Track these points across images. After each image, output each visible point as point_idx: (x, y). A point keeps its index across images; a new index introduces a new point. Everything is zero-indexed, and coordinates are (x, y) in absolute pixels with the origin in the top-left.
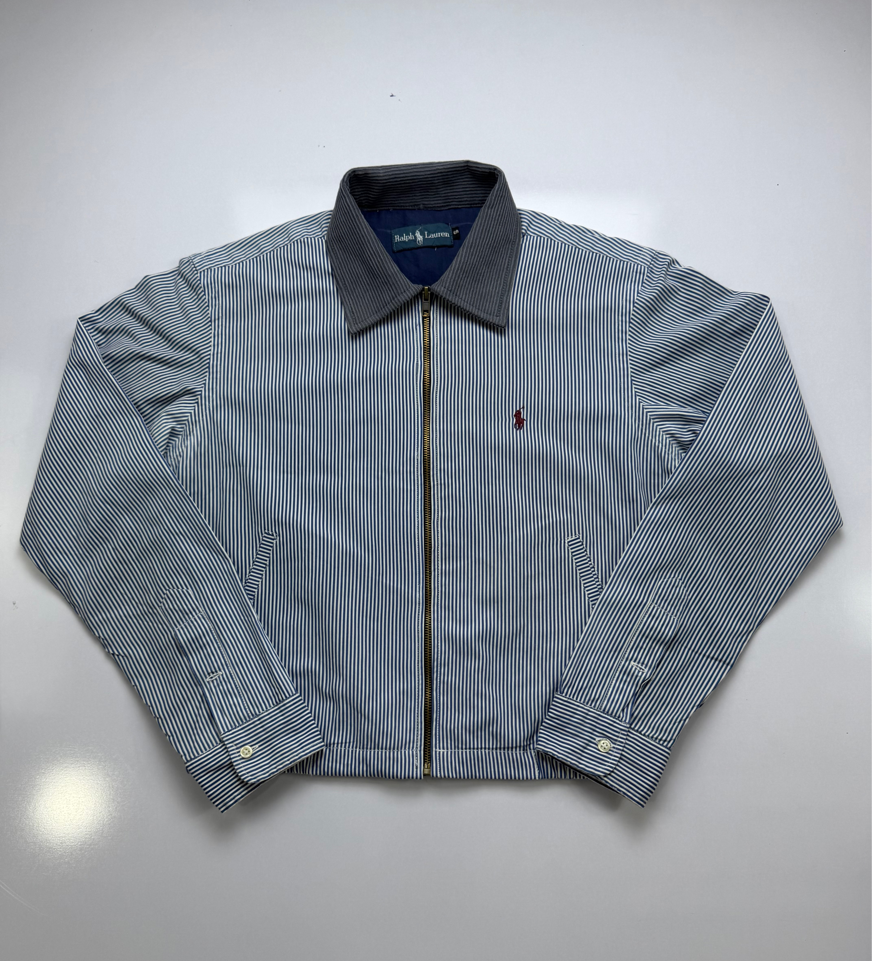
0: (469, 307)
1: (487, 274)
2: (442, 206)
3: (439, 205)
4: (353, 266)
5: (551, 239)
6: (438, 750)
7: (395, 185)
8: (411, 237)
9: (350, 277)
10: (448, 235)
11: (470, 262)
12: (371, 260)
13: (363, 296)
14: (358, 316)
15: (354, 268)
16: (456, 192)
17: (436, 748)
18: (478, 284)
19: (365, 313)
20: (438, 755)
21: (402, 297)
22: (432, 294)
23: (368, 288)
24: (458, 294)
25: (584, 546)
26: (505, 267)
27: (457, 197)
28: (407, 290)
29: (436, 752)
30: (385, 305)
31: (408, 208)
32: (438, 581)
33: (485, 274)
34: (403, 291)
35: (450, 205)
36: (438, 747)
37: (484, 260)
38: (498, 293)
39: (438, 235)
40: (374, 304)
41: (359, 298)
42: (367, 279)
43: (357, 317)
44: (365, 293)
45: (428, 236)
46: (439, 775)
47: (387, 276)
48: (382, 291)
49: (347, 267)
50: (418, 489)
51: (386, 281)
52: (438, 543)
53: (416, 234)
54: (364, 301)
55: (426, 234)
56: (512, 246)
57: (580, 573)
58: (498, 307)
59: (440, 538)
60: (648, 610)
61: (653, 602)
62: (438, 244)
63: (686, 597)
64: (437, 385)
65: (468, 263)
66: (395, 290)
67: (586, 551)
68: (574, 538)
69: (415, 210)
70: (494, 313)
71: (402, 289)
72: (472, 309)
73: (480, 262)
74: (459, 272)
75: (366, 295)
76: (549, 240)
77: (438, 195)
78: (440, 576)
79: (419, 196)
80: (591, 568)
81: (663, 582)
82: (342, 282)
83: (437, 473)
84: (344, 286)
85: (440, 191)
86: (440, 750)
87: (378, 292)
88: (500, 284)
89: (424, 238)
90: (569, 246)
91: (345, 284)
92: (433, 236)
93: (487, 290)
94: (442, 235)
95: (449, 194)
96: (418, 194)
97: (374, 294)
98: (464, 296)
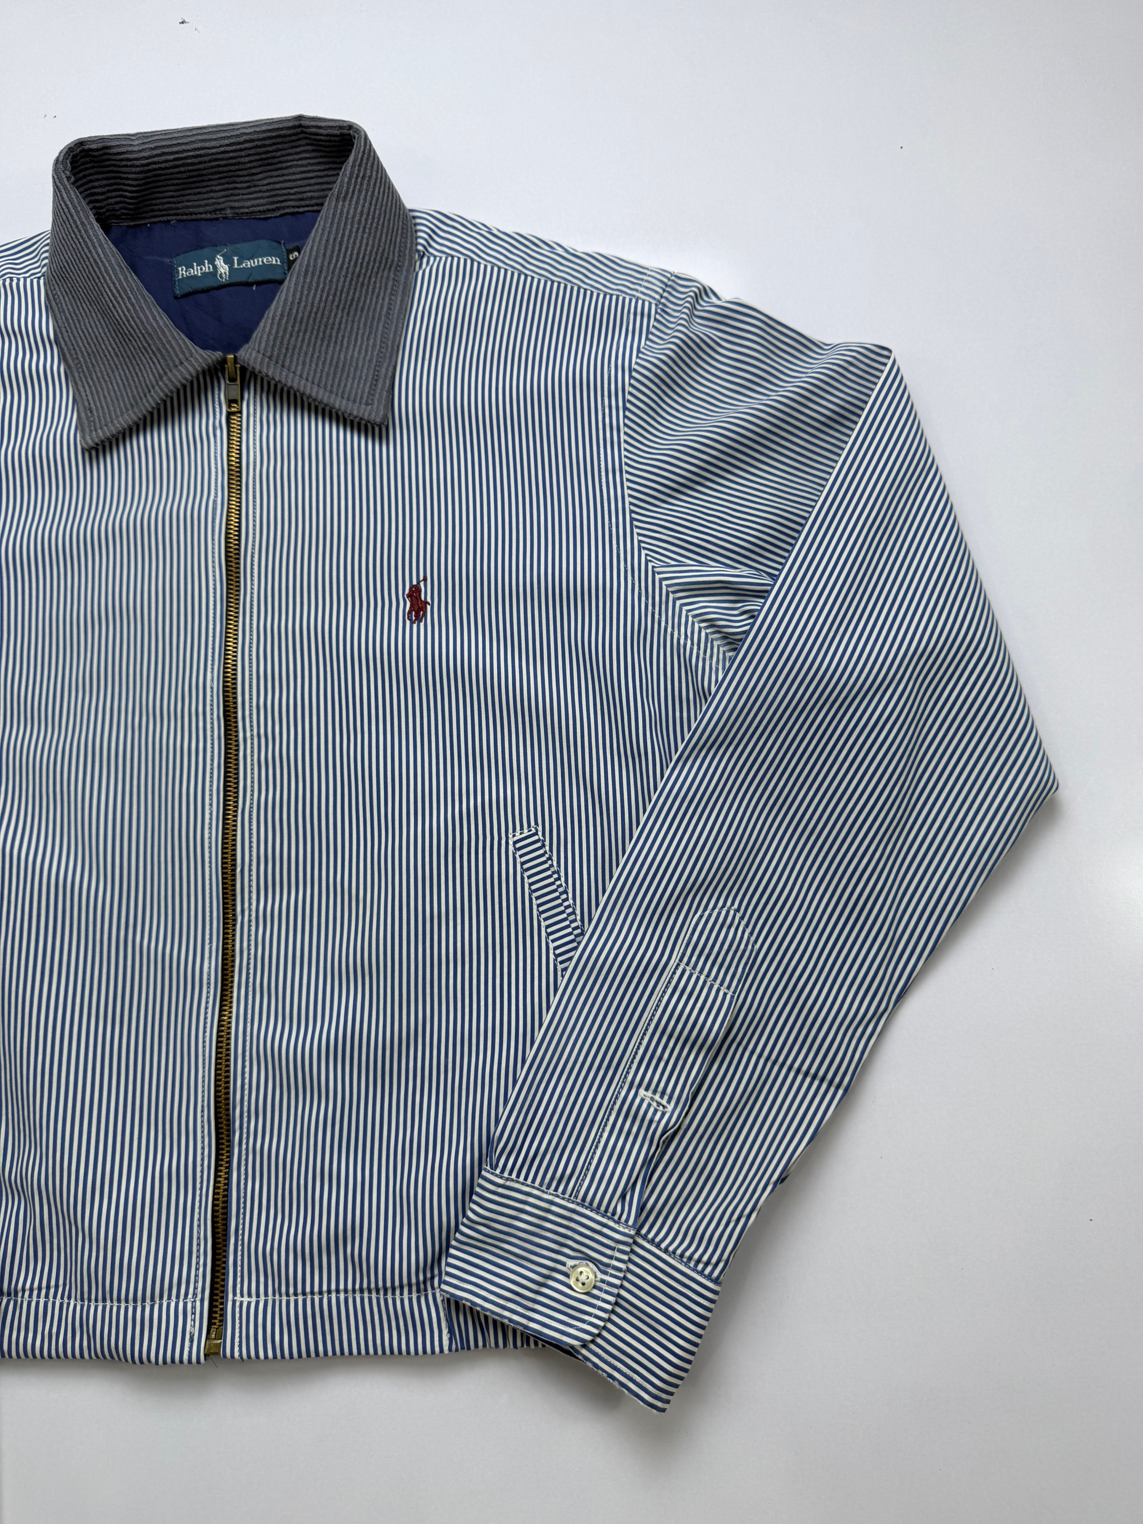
0: (311, 388)
1: (346, 327)
2: (269, 210)
3: (261, 208)
4: (89, 322)
5: (472, 260)
6: (238, 1298)
7: (166, 168)
8: (207, 268)
9: (86, 344)
10: (279, 260)
11: (306, 302)
12: (115, 307)
13: (109, 377)
14: (99, 417)
15: (91, 326)
16: (289, 181)
17: (235, 1294)
18: (328, 346)
19: (112, 409)
20: (237, 1309)
21: (177, 373)
22: (243, 369)
23: (117, 363)
24: (287, 364)
25: (547, 848)
26: (384, 313)
27: (292, 191)
28: (187, 359)
29: (234, 1302)
30: (146, 391)
31: (203, 216)
32: (249, 935)
33: (343, 326)
34: (177, 362)
35: (284, 208)
36: (238, 1291)
37: (337, 299)
38: (370, 361)
39: (258, 261)
40: (129, 391)
41: (103, 383)
42: (114, 346)
43: (96, 418)
44: (113, 372)
45: (238, 265)
46: (237, 1354)
47: (146, 336)
48: (141, 366)
49: (78, 326)
50: (213, 748)
51: (146, 345)
52: (251, 856)
53: (217, 262)
54: (110, 387)
55: (236, 261)
56: (395, 274)
57: (539, 906)
58: (370, 386)
59: (254, 845)
60: (672, 978)
61: (681, 960)
62: (259, 278)
63: (750, 947)
64: (254, 541)
65: (303, 304)
66: (162, 361)
67: (550, 858)
68: (526, 833)
69: (217, 219)
70: (361, 398)
71: (175, 358)
72: (317, 393)
73: (329, 303)
74: (284, 322)
75: (115, 376)
76: (469, 262)
77: (257, 189)
78: (253, 923)
79: (220, 191)
80: (561, 894)
81: (701, 917)
82: (71, 355)
83: (251, 714)
84: (76, 362)
85: (259, 180)
86: (242, 1299)
87: (134, 369)
88: (374, 345)
89: (231, 268)
90: (506, 270)
91: (78, 358)
92: (249, 263)
93: (349, 358)
94: (265, 261)
95: (277, 186)
96: (217, 188)
97: (127, 372)
98: (300, 367)
